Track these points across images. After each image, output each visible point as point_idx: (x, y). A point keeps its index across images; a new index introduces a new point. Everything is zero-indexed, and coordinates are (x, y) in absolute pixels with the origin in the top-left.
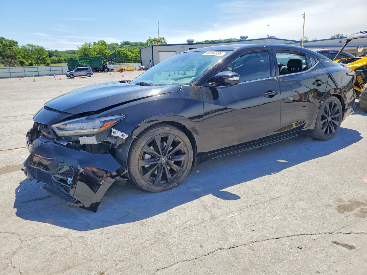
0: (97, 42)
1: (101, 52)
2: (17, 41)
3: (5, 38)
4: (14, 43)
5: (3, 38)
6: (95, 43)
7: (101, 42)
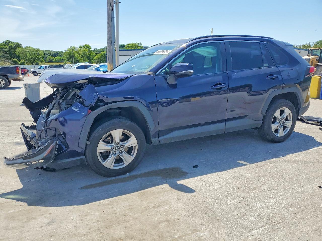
0: (82, 45)
1: (84, 54)
2: (21, 43)
3: (11, 41)
4: (18, 45)
5: (9, 41)
6: (80, 47)
7: (86, 46)
